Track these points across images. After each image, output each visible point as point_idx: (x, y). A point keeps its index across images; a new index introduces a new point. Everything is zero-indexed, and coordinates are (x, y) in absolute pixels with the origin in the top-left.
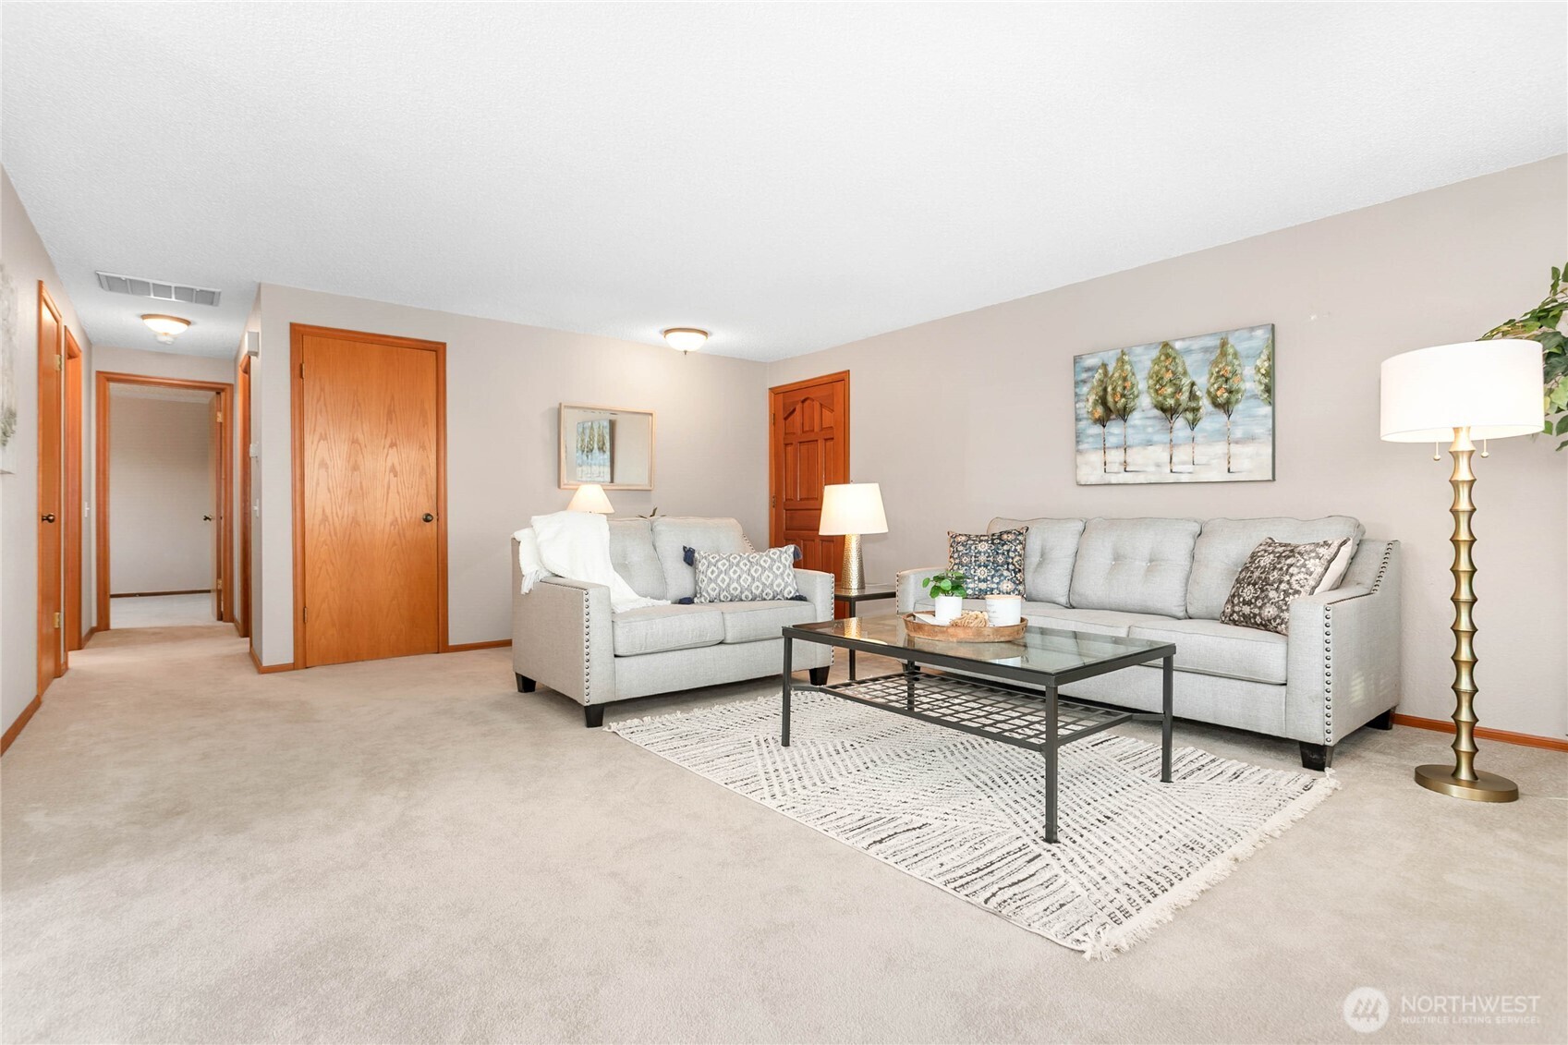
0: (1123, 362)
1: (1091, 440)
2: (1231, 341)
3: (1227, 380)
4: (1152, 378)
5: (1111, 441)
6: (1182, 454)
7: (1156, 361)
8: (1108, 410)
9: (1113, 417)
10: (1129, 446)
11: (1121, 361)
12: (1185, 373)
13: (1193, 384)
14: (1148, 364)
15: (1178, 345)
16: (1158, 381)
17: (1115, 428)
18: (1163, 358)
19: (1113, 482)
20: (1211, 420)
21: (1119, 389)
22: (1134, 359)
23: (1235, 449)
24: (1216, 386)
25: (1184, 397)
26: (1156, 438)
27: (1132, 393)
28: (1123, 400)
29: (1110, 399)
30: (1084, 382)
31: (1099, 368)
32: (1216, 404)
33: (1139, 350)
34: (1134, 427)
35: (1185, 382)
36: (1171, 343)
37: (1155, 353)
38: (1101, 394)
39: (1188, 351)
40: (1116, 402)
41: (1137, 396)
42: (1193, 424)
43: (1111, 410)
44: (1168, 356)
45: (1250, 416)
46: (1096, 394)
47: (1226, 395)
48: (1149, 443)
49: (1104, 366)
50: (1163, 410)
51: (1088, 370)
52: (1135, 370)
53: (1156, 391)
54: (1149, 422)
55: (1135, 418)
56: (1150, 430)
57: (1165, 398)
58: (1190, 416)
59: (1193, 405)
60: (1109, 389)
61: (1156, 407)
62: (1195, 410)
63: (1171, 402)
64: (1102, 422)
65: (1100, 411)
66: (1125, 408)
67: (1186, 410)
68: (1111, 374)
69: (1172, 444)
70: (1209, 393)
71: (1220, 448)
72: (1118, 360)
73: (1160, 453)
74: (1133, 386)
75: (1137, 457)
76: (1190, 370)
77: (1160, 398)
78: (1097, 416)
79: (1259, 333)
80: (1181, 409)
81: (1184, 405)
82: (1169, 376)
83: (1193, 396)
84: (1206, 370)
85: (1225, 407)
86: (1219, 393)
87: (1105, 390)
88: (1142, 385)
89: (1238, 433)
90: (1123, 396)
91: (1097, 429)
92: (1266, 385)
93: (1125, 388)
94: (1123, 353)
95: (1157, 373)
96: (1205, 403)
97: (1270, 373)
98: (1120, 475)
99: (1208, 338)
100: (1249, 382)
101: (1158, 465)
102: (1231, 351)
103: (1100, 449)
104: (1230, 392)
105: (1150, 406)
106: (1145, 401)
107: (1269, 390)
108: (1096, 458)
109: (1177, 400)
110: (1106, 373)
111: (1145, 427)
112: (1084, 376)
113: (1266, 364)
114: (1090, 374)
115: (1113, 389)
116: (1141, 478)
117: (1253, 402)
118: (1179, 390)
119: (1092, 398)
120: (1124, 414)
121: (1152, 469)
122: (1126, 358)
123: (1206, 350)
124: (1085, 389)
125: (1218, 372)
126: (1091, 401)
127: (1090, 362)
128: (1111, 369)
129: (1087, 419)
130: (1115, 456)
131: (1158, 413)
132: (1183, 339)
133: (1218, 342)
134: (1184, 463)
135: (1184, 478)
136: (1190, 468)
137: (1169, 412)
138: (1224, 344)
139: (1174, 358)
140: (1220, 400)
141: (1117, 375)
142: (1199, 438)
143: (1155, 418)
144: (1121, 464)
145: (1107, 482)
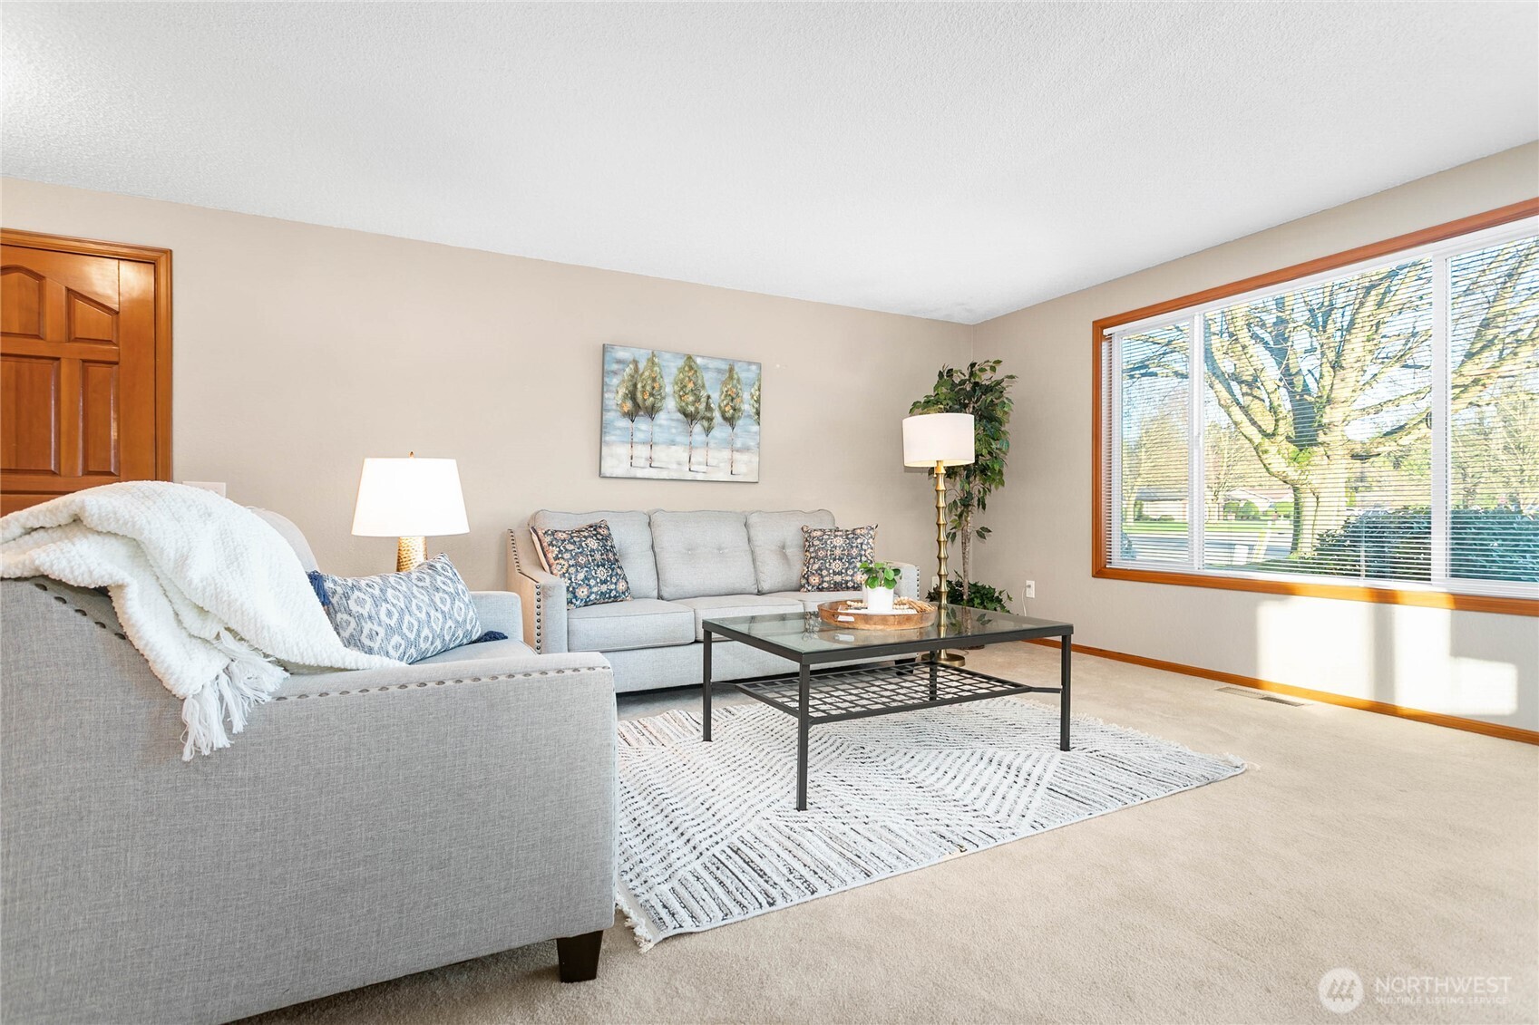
0: (653, 363)
1: (618, 432)
2: (736, 369)
3: (732, 400)
4: (677, 384)
5: (639, 436)
6: (698, 456)
7: (681, 370)
8: (636, 405)
9: (641, 413)
10: (655, 444)
11: (652, 362)
12: (703, 386)
13: (709, 397)
14: (675, 371)
15: (699, 361)
16: (682, 389)
17: (642, 424)
18: (687, 369)
19: (639, 475)
20: (721, 431)
21: (648, 388)
22: (665, 364)
23: (737, 456)
24: (725, 402)
25: (702, 406)
26: (679, 439)
27: (660, 394)
28: (651, 399)
29: (639, 395)
30: (615, 373)
31: (630, 363)
32: (725, 418)
33: (667, 356)
34: (660, 426)
35: (704, 394)
36: (693, 357)
37: (681, 363)
38: (631, 388)
39: (706, 368)
40: (645, 400)
41: (664, 398)
42: (708, 430)
43: (640, 406)
44: (691, 368)
45: (746, 431)
46: (627, 388)
47: (731, 411)
48: (673, 443)
49: (635, 362)
50: (685, 415)
51: (619, 362)
52: (664, 374)
53: (681, 397)
54: (674, 424)
55: (661, 417)
56: (674, 431)
57: (687, 404)
58: (706, 424)
59: (708, 415)
60: (639, 386)
61: (679, 411)
62: (710, 420)
63: (691, 409)
64: (631, 416)
65: (629, 405)
66: (653, 406)
67: (703, 418)
68: (641, 372)
69: (691, 447)
70: (720, 406)
71: (726, 454)
72: (648, 360)
73: (680, 453)
74: (661, 387)
75: (661, 454)
76: (707, 385)
77: (683, 404)
78: (626, 410)
79: (754, 368)
80: (699, 416)
81: (702, 413)
82: (690, 386)
83: (708, 408)
84: (719, 386)
85: (730, 421)
86: (727, 409)
87: (635, 386)
88: (669, 389)
89: (738, 444)
90: (652, 395)
91: (625, 423)
92: (757, 410)
93: (653, 388)
94: (654, 356)
95: (682, 381)
96: (717, 415)
97: (758, 401)
98: (646, 470)
99: (720, 361)
100: (747, 407)
101: (679, 464)
102: (735, 376)
103: (627, 443)
104: (735, 410)
105: (674, 409)
106: (671, 404)
107: (758, 413)
108: (623, 451)
109: (697, 408)
110: (636, 370)
111: (669, 428)
112: (615, 367)
113: (757, 393)
114: (621, 366)
115: (643, 387)
116: (664, 475)
117: (748, 421)
118: (698, 400)
119: (622, 391)
120: (652, 412)
121: (674, 466)
122: (656, 360)
123: (719, 371)
124: (615, 381)
125: (727, 392)
126: (621, 394)
127: (622, 354)
128: (642, 366)
129: (616, 411)
130: (642, 452)
131: (681, 416)
132: (703, 357)
133: (727, 367)
134: (699, 464)
135: (700, 477)
136: (703, 468)
137: (690, 417)
138: (731, 370)
139: (696, 371)
140: (728, 415)
141: (647, 374)
142: (712, 444)
143: (678, 420)
144: (647, 459)
145: (632, 476)
